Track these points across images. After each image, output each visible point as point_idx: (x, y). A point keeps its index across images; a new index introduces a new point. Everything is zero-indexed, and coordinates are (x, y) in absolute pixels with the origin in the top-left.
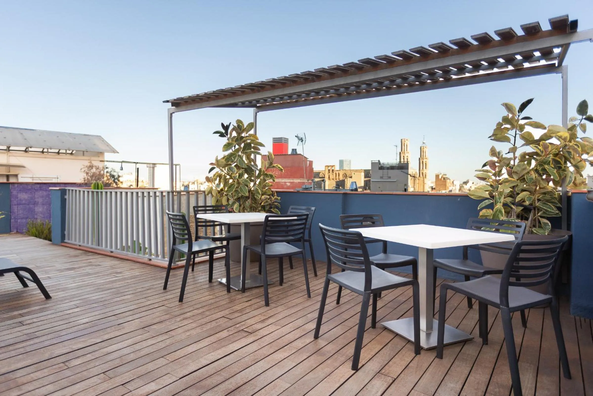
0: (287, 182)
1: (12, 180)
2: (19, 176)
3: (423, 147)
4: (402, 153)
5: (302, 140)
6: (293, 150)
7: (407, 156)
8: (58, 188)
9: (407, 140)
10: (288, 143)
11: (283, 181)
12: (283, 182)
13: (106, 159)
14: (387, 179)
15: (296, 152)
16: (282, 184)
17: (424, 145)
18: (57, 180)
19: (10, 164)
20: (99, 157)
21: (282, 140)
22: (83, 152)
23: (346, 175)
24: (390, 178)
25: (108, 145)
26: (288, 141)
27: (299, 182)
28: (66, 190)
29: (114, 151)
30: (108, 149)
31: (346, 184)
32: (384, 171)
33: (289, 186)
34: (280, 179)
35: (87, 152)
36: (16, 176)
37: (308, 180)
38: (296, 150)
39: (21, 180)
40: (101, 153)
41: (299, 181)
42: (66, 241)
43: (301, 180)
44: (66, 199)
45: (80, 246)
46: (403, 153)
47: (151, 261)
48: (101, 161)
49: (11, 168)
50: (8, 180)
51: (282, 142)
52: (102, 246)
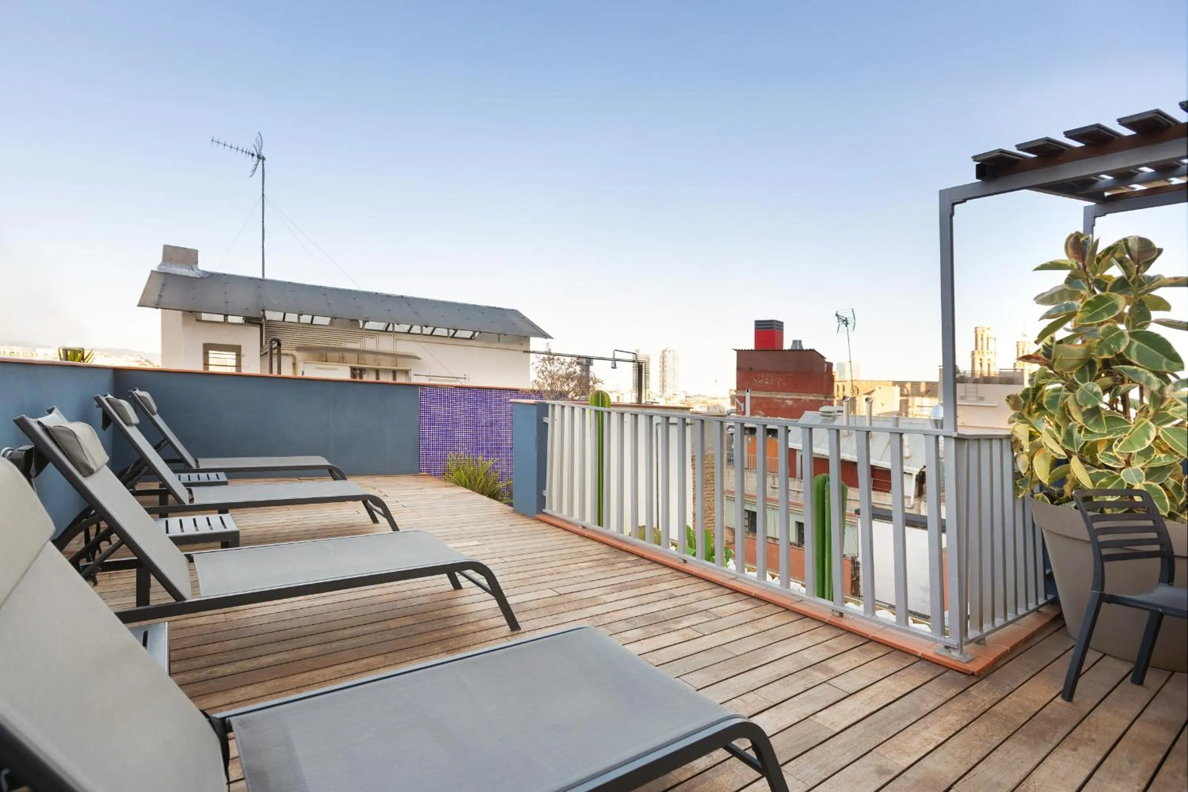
0: (787, 399)
1: (401, 379)
2: (412, 374)
3: (1024, 342)
4: (976, 352)
5: (846, 322)
6: (795, 342)
7: (989, 360)
8: (532, 401)
9: (988, 329)
10: (782, 330)
11: (779, 397)
12: (778, 399)
13: (532, 349)
14: (976, 402)
15: (801, 346)
16: (778, 402)
17: (1024, 339)
18: (465, 382)
19: (397, 353)
20: (521, 344)
21: (772, 325)
22: (499, 334)
23: (858, 390)
24: (982, 399)
25: (533, 326)
26: (782, 326)
27: (810, 400)
28: (548, 405)
29: (545, 336)
30: (535, 331)
31: (859, 406)
32: (968, 385)
33: (791, 406)
34: (774, 393)
35: (505, 335)
36: (406, 372)
37: (826, 397)
38: (800, 342)
39: (415, 380)
40: (525, 339)
41: (811, 398)
42: (546, 510)
43: (814, 396)
44: (547, 424)
45: (584, 527)
46: (979, 353)
47: (686, 565)
48: (524, 352)
49: (399, 359)
50: (395, 379)
51: (772, 328)
52: (608, 527)
